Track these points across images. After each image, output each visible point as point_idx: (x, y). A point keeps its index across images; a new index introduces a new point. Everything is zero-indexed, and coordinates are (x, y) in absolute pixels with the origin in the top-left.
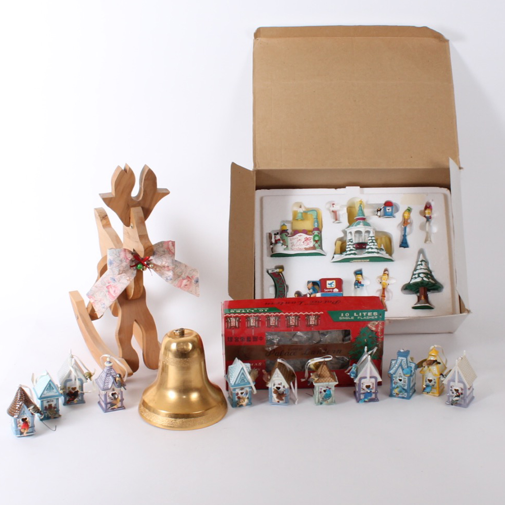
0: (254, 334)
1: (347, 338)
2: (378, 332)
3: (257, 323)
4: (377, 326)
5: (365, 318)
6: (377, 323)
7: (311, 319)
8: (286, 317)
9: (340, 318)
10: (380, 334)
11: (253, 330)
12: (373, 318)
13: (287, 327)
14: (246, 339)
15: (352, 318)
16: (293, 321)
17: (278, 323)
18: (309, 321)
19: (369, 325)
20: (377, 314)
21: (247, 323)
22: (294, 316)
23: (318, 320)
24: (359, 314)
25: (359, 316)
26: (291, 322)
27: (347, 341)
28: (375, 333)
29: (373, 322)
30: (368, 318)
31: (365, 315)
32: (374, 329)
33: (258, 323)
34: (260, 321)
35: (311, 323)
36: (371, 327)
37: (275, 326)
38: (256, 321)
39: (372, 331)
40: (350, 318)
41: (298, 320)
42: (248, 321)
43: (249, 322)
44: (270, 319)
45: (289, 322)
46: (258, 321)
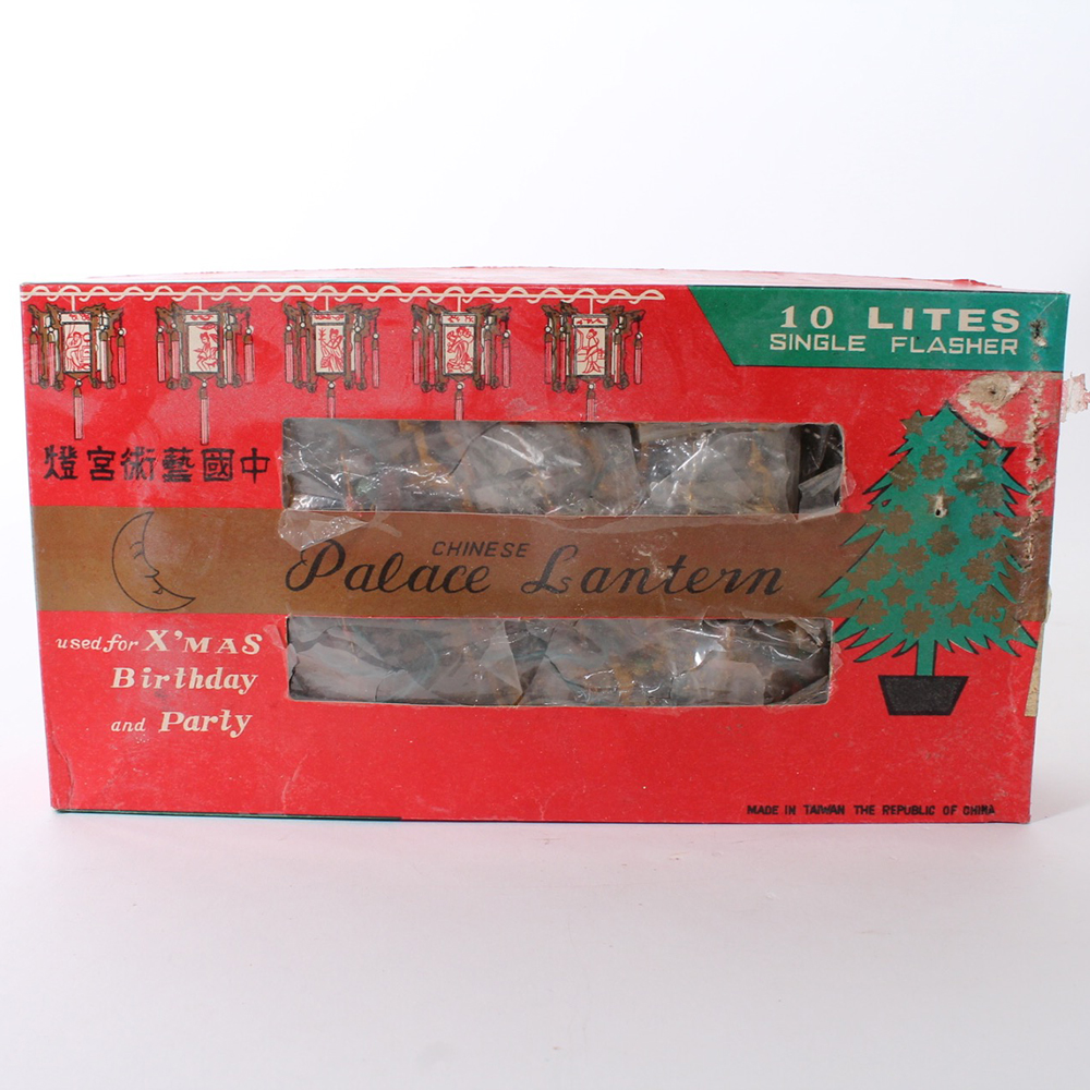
0: (214, 433)
1: (816, 485)
2: (1025, 450)
3: (227, 354)
4: (1015, 409)
5: (936, 346)
6: (1014, 387)
7: (583, 339)
8: (420, 320)
9: (778, 344)
10: (1031, 466)
11: (205, 404)
12: (987, 347)
13: (426, 388)
14: (159, 466)
15: (855, 344)
16: (461, 347)
17: (365, 361)
18: (572, 351)
19: (965, 401)
20: (1015, 325)
21: (168, 353)
22: (467, 309)
23: (626, 340)
24: (898, 321)
25: (898, 330)
26: (449, 356)
27: (813, 504)
28: (999, 453)
29: (989, 380)
30: (956, 346)
31: (936, 325)
32: (995, 426)
33: (238, 354)
34: (252, 338)
35: (581, 369)
36: (978, 412)
37: (350, 383)
38: (219, 337)
39: (985, 439)
40: (842, 341)
41: (495, 340)
42: (169, 336)
43: (176, 347)
44: (310, 332)
45: (440, 355)
46: (240, 340)
